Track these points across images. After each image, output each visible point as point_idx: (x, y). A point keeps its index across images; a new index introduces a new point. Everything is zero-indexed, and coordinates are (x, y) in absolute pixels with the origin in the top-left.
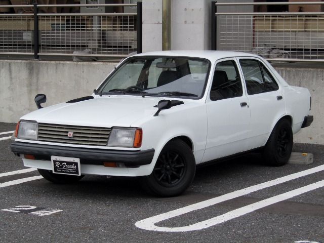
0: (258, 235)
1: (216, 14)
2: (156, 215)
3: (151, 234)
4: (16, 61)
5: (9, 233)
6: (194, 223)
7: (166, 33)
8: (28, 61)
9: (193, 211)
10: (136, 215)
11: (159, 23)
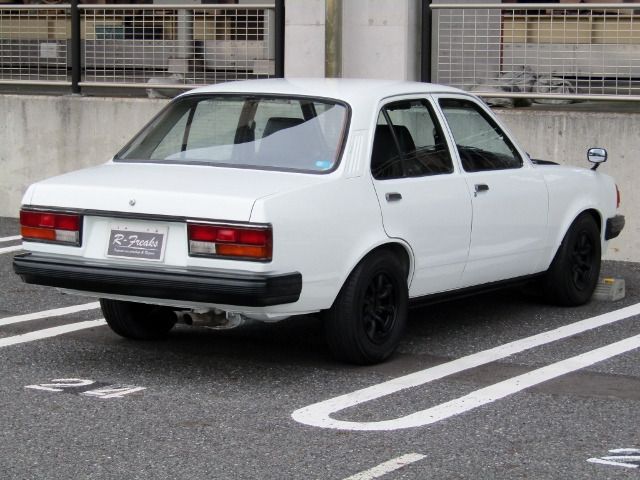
0: (536, 438)
1: (431, 5)
2: (329, 397)
3: (325, 434)
4: (36, 97)
5: (46, 432)
6: (408, 413)
7: (332, 43)
8: (60, 98)
9: (403, 390)
10: (291, 397)
11: (318, 24)
